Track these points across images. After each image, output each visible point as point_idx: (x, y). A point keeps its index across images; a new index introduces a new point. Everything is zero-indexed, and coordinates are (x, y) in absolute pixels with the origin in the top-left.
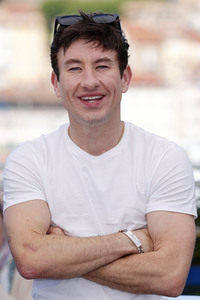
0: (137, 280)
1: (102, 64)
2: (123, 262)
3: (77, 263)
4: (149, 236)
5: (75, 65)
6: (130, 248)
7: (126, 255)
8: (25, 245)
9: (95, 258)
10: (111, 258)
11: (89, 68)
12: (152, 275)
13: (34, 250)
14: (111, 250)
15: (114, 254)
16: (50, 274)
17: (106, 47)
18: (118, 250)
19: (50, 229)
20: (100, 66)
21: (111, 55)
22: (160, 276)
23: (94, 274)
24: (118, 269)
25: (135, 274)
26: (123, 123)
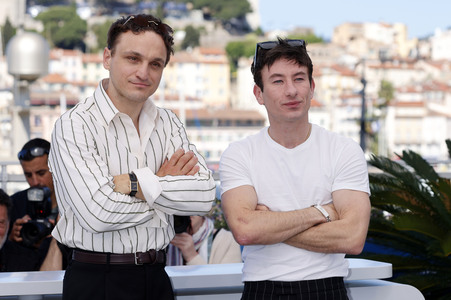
0: (328, 242)
1: (298, 77)
2: (316, 229)
3: (280, 231)
4: (335, 209)
5: (278, 79)
6: (320, 218)
7: (317, 224)
8: (239, 219)
9: (294, 227)
10: (306, 226)
11: (289, 80)
12: (339, 237)
13: (246, 222)
14: (305, 221)
15: (308, 223)
16: (259, 241)
17: (301, 63)
18: (311, 220)
19: (258, 207)
20: (297, 78)
21: (304, 70)
22: (345, 238)
23: (293, 239)
24: (312, 235)
25: (326, 237)
26: (310, 125)
